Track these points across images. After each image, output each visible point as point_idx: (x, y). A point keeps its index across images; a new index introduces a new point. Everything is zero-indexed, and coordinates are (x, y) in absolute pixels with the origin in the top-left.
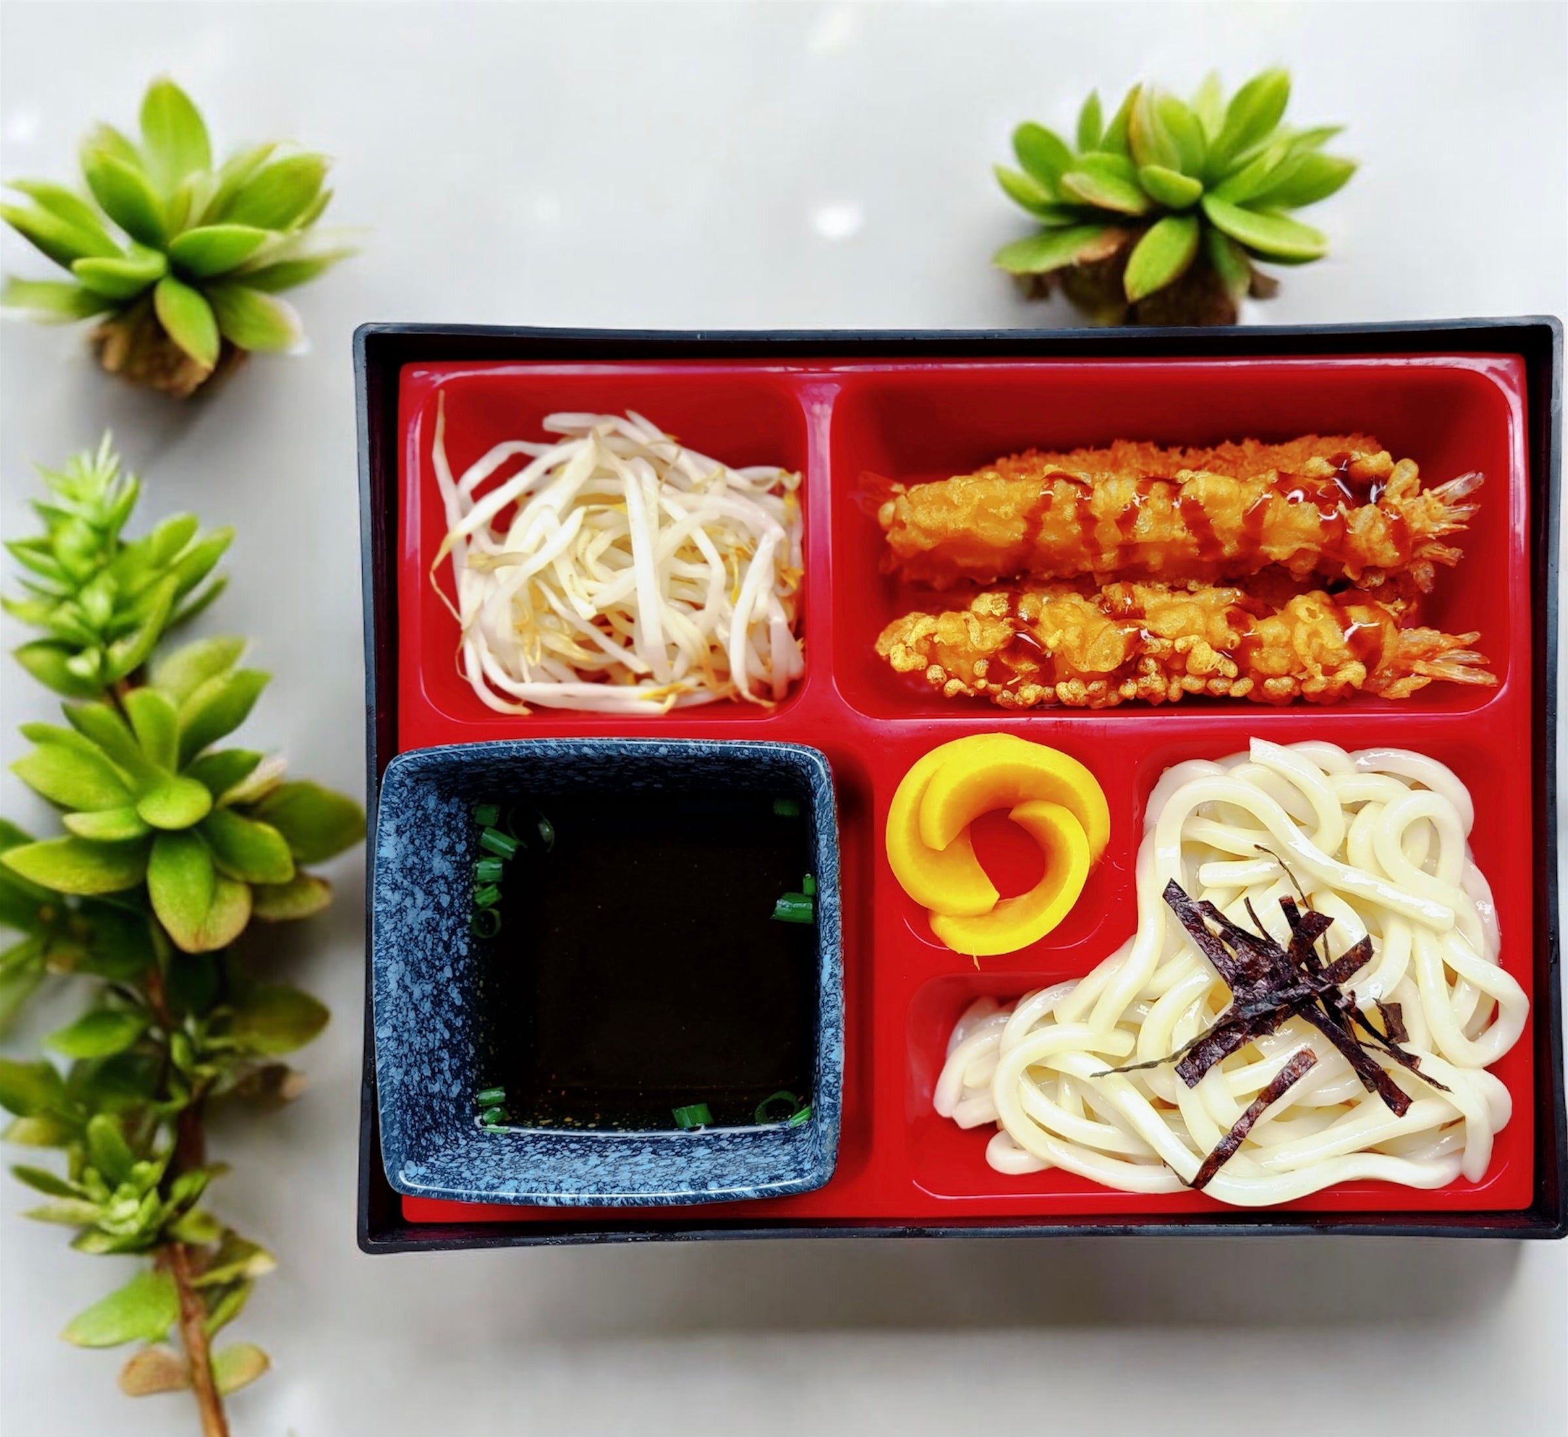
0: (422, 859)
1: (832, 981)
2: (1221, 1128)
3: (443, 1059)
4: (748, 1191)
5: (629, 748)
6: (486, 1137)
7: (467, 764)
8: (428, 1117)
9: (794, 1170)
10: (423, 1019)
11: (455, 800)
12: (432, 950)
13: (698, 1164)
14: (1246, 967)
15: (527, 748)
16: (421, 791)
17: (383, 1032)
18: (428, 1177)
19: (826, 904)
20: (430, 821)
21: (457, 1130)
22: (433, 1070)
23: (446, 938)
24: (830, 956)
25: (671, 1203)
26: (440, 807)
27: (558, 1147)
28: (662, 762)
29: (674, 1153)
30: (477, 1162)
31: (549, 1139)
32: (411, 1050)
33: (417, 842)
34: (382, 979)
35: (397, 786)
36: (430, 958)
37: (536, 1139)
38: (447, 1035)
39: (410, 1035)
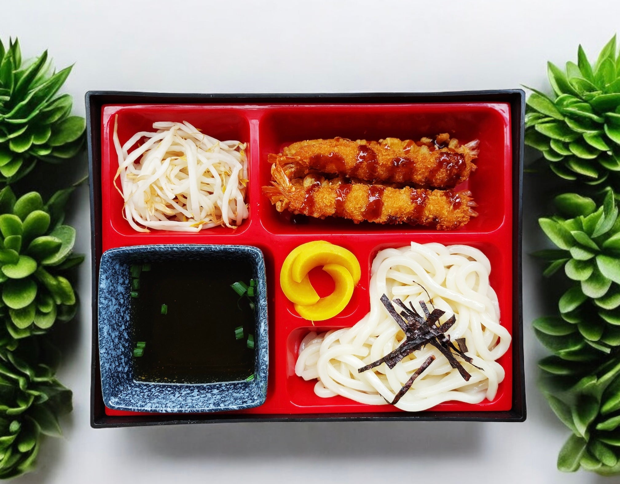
0: (114, 287)
1: (264, 332)
2: (401, 384)
3: (122, 358)
4: (235, 407)
5: (190, 248)
6: (137, 386)
7: (131, 254)
8: (118, 380)
9: (251, 399)
10: (115, 345)
11: (125, 265)
12: (118, 320)
13: (215, 396)
14: (411, 326)
15: (153, 248)
16: (114, 263)
17: (102, 351)
18: (119, 402)
19: (262, 304)
20: (117, 273)
21: (127, 384)
22: (119, 363)
23: (122, 315)
24: (264, 323)
25: (207, 411)
26: (120, 268)
27: (164, 389)
28: (202, 253)
29: (206, 392)
30: (136, 396)
31: (160, 386)
32: (112, 357)
33: (113, 282)
34: (102, 332)
35: (106, 262)
36: (117, 322)
37: (155, 387)
38: (123, 350)
39: (111, 352)
